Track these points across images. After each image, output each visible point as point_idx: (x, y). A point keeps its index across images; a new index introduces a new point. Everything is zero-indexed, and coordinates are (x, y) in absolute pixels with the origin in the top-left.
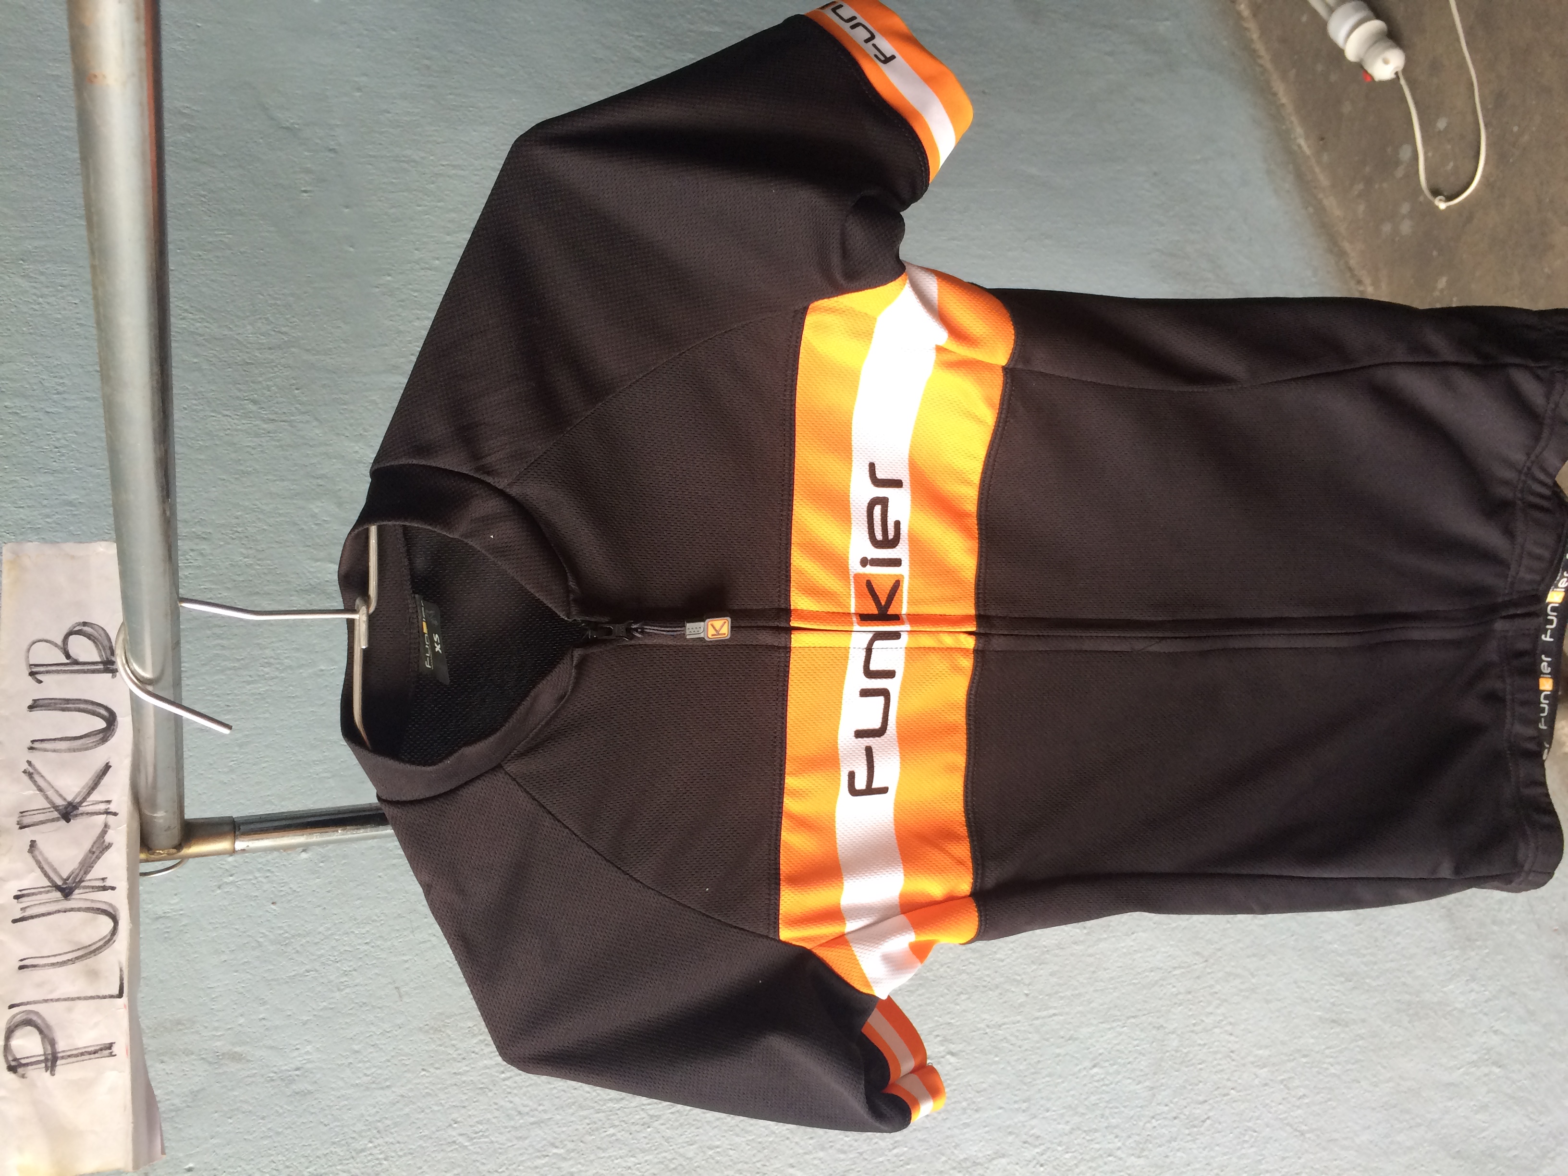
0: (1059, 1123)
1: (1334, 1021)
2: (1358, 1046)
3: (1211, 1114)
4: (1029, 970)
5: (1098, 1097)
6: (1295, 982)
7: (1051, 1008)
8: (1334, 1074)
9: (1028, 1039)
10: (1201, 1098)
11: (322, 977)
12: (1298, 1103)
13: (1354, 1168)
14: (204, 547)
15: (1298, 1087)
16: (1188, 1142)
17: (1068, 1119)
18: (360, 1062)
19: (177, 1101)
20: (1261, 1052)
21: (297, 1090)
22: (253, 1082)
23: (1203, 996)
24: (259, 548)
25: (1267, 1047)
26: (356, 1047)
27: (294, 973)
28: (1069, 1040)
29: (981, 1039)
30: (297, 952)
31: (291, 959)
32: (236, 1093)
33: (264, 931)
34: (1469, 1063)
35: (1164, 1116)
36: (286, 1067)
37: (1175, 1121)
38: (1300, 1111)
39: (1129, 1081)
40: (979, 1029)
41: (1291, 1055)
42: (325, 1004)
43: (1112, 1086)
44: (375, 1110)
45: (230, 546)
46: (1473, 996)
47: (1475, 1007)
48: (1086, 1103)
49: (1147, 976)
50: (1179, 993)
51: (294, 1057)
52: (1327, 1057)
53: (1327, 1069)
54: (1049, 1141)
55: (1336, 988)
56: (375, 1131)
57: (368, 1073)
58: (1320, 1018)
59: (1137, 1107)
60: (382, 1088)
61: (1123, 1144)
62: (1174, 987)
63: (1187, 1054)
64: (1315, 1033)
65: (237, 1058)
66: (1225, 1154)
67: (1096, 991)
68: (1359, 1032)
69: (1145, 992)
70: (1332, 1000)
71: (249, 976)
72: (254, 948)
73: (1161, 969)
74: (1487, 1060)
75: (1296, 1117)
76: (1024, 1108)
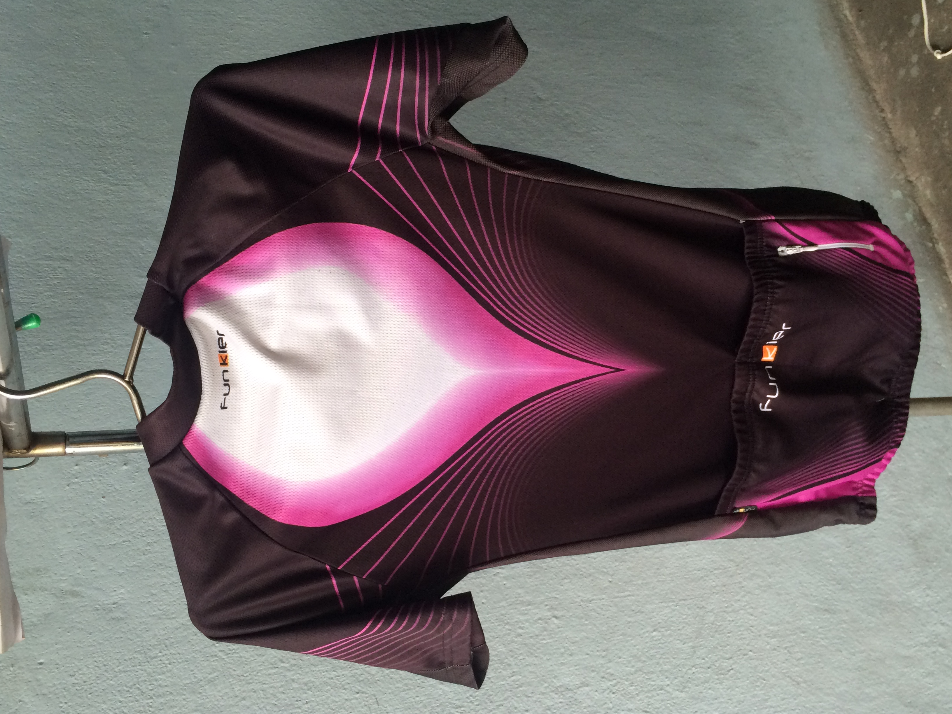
0: (627, 667)
1: (826, 610)
2: (842, 628)
3: (734, 667)
4: (613, 566)
5: (655, 651)
6: (800, 583)
7: (627, 591)
8: (823, 645)
9: (610, 610)
10: (727, 656)
11: (133, 546)
12: (796, 663)
13: (834, 709)
14: (68, 266)
15: (797, 652)
16: (716, 684)
17: (633, 664)
18: (155, 601)
19: (34, 620)
20: (771, 628)
21: (113, 617)
22: (85, 610)
23: (734, 589)
24: (103, 267)
25: (777, 624)
26: (154, 592)
27: (115, 542)
28: (638, 612)
29: (576, 609)
30: (118, 529)
31: (114, 533)
32: (74, 617)
33: (96, 515)
34: (922, 644)
35: (701, 666)
36: (107, 602)
37: (709, 670)
38: (797, 669)
39: (678, 641)
40: (576, 602)
41: (793, 631)
42: (134, 563)
43: (666, 644)
44: (164, 632)
45: (84, 266)
46: (928, 599)
47: (929, 606)
48: (647, 654)
49: (695, 573)
50: (717, 586)
51: (112, 596)
52: (819, 633)
53: (818, 642)
54: (620, 678)
55: (830, 588)
56: (164, 646)
57: (161, 608)
58: (816, 608)
59: (682, 659)
60: (169, 619)
61: (671, 683)
62: (714, 581)
63: (720, 625)
64: (812, 617)
65: (74, 594)
66: (742, 693)
67: (658, 581)
68: (844, 618)
69: (693, 584)
70: (826, 596)
71: (85, 543)
72: (89, 525)
73: (705, 569)
74: (935, 642)
75: (794, 672)
76: (603, 655)
